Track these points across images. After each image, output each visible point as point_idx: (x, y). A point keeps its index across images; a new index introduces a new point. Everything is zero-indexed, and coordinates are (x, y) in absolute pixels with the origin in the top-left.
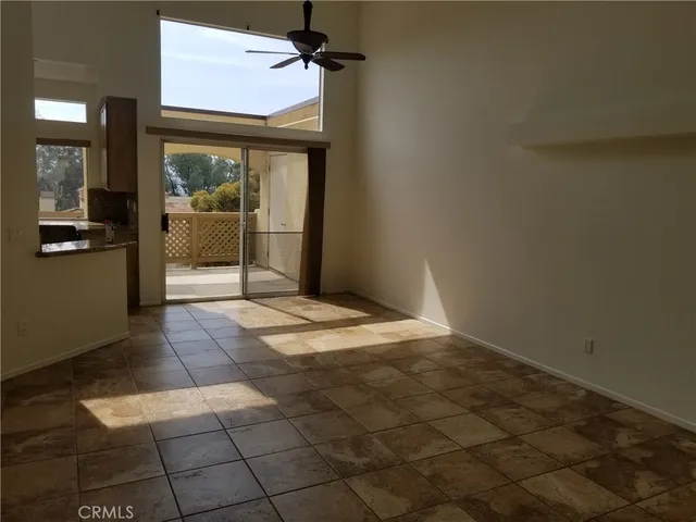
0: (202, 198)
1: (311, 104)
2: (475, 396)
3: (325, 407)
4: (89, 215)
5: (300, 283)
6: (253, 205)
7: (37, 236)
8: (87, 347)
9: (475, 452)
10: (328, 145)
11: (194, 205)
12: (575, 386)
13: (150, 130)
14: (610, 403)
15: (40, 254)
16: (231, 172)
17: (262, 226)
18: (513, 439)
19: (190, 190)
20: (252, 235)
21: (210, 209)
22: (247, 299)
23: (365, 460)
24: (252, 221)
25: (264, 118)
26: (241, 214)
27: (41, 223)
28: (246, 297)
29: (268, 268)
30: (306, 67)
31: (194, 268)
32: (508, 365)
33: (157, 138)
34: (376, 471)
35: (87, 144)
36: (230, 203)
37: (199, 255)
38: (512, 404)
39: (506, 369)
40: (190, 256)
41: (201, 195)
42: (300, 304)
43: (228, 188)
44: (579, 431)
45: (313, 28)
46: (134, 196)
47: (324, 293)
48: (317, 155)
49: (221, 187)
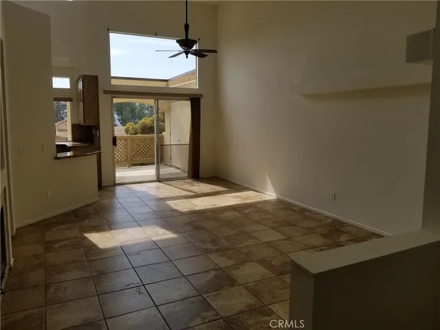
0: (131, 127)
1: (192, 73)
2: (275, 222)
3: (199, 228)
4: (73, 138)
5: (188, 172)
6: (162, 130)
7: (55, 149)
8: (80, 205)
9: (269, 244)
10: (202, 95)
11: (127, 131)
12: (327, 217)
13: (105, 92)
14: (342, 224)
15: (56, 158)
16: (148, 110)
17: (167, 142)
18: (289, 238)
19: (124, 122)
20: (161, 146)
21: (136, 133)
22: (160, 182)
23: (217, 247)
24: (161, 139)
25: (166, 81)
26: (155, 135)
27: (57, 143)
28: (159, 180)
29: (171, 166)
30: (187, 57)
31: (129, 167)
32: (295, 208)
33: (109, 96)
34: (222, 251)
35: (70, 100)
36: (148, 129)
37: (132, 160)
38: (293, 225)
39: (292, 210)
40: (126, 160)
41: (130, 125)
42: (188, 183)
43: (147, 120)
44: (322, 235)
45: (189, 37)
46: (97, 127)
47: (202, 178)
48: (195, 101)
49: (143, 120)
